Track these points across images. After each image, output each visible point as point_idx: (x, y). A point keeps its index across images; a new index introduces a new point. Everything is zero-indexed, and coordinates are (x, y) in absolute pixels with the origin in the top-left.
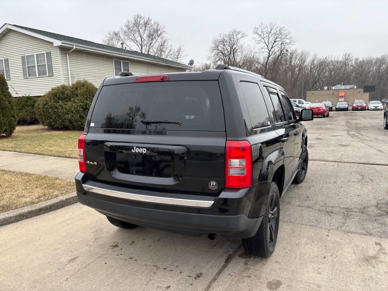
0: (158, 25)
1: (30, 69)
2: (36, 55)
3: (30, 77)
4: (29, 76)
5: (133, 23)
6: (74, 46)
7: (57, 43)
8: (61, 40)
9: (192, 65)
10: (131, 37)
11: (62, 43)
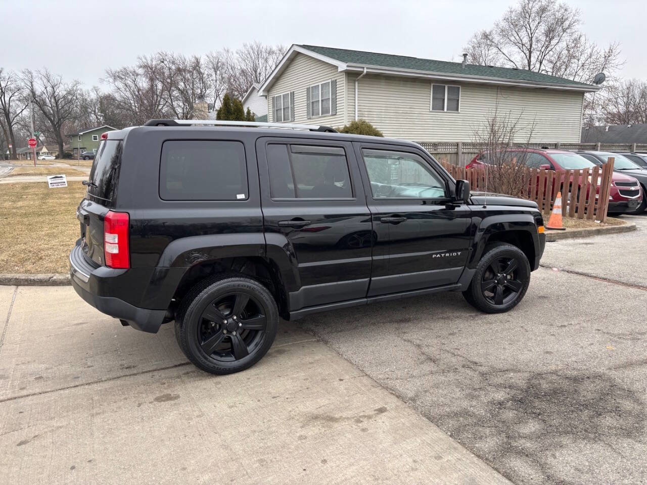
0: (566, 10)
1: (315, 105)
2: (322, 84)
3: (314, 117)
4: (313, 115)
5: (518, 11)
6: (365, 68)
7: (342, 66)
8: (346, 63)
9: (600, 83)
10: (513, 38)
11: (347, 66)
